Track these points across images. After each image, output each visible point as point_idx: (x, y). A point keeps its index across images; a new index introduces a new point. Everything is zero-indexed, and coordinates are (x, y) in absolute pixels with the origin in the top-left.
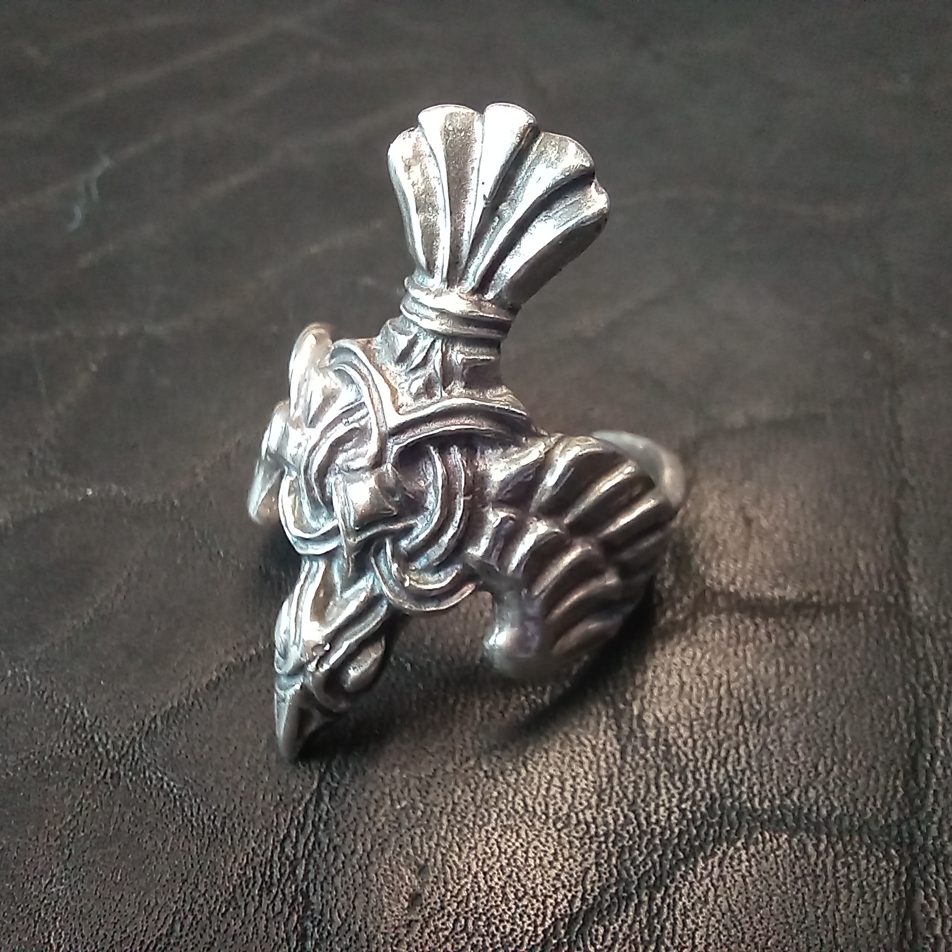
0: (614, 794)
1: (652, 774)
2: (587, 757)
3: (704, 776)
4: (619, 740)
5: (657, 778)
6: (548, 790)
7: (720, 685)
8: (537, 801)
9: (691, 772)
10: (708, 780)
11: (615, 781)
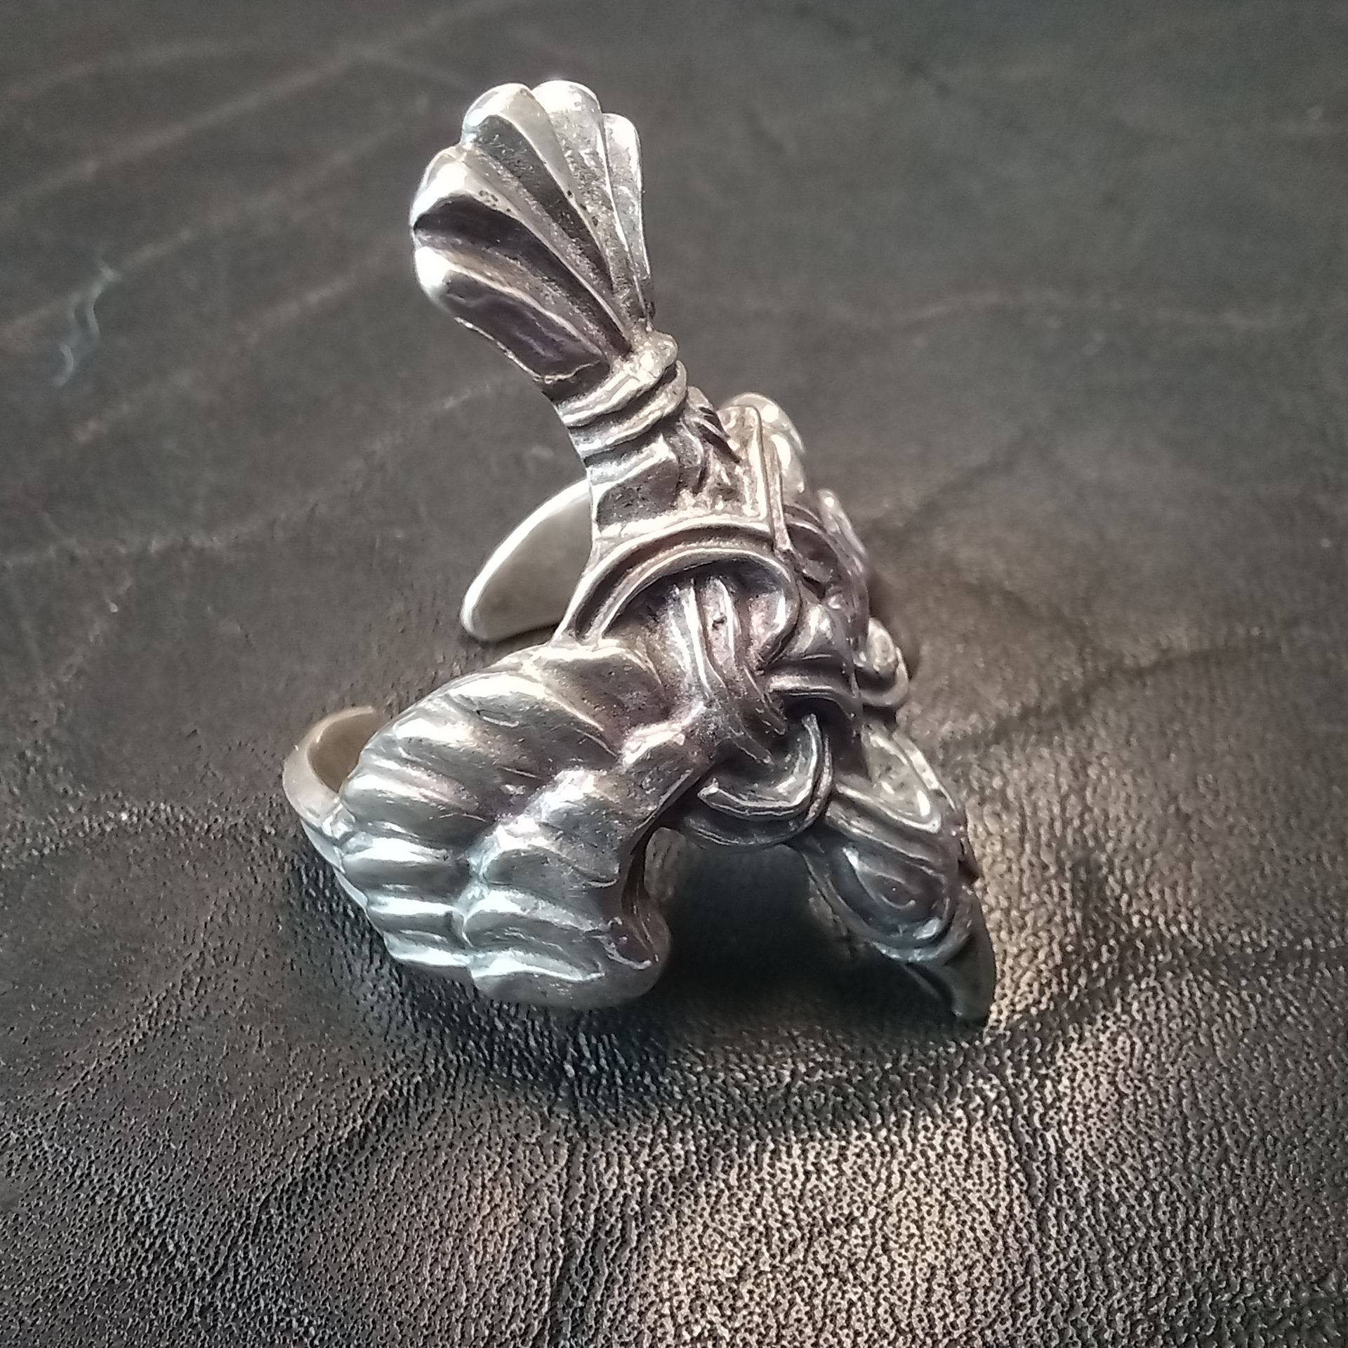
0: (1037, 1295)
1: (1094, 1258)
2: (986, 1232)
3: (1179, 1256)
4: (1032, 1199)
5: (1102, 1262)
6: (929, 1291)
7: (1180, 1097)
8: (914, 1313)
9: (1155, 1248)
10: (1186, 1260)
11: (1037, 1271)
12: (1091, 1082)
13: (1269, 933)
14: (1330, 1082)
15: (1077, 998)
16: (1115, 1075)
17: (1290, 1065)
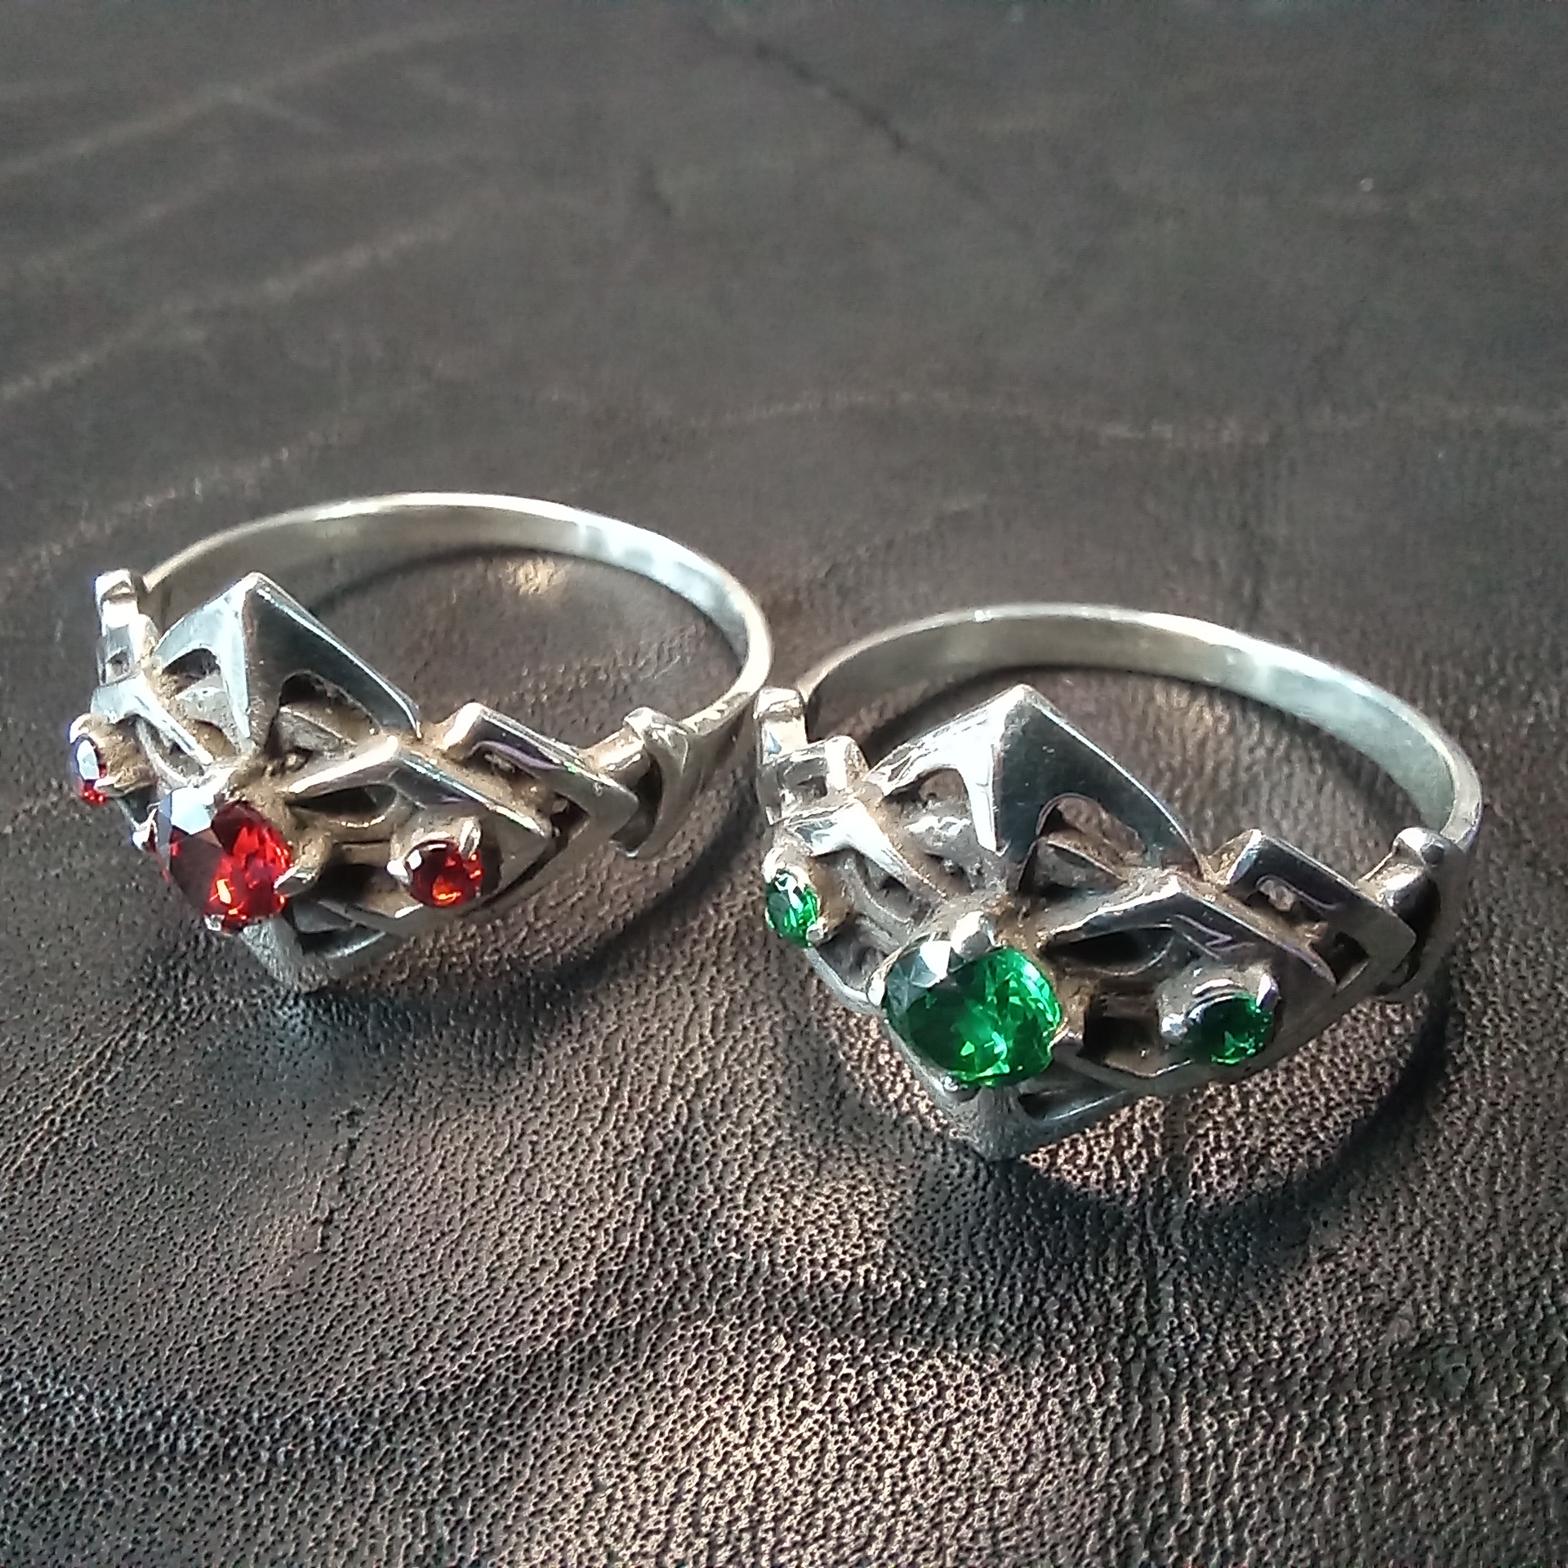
12: (562, 1461)
13: (896, 1275)
14: (894, 1502)
15: (592, 1338)
16: (597, 1456)
17: (850, 1474)
